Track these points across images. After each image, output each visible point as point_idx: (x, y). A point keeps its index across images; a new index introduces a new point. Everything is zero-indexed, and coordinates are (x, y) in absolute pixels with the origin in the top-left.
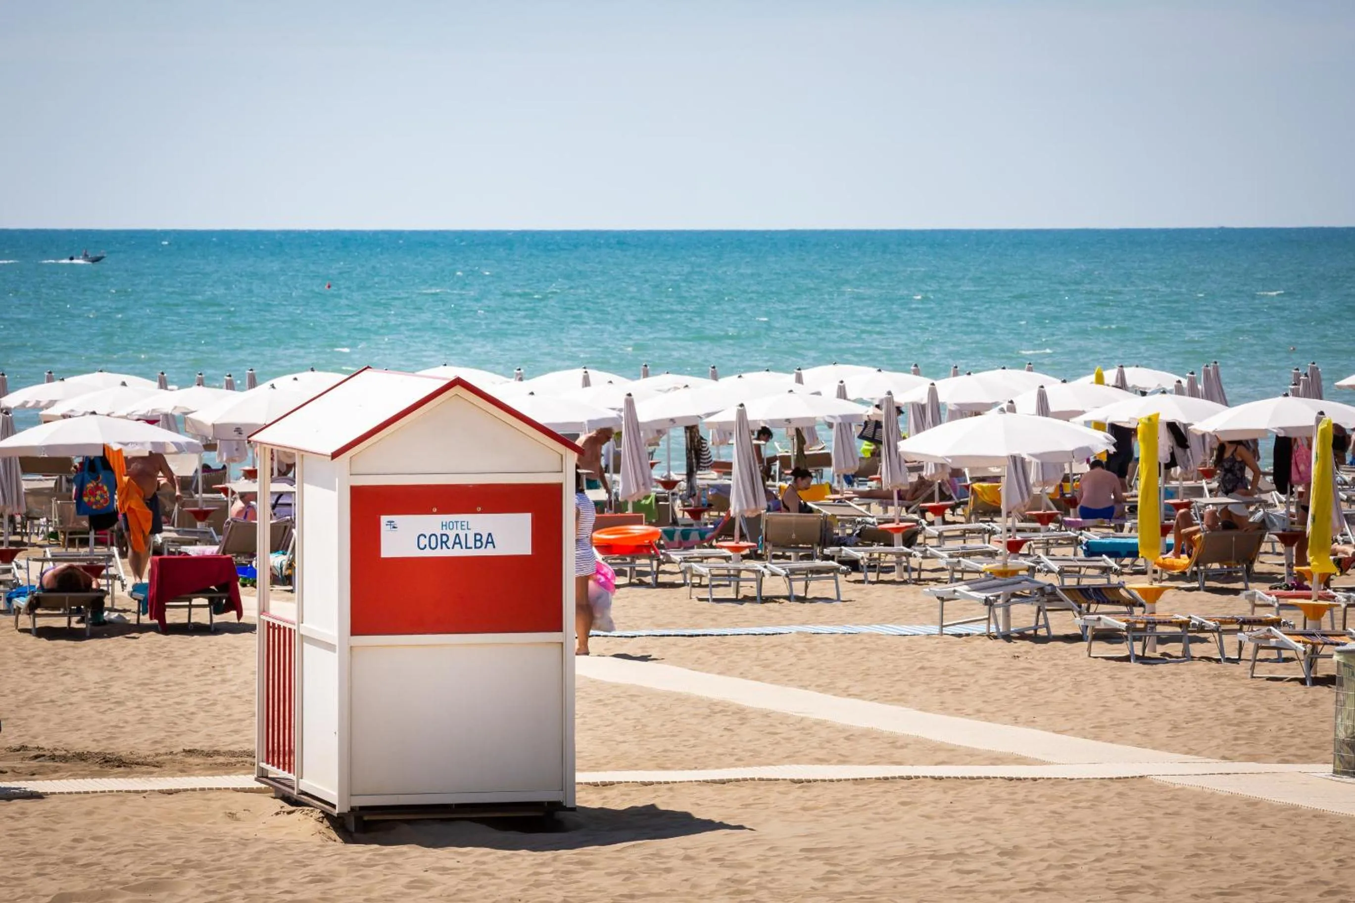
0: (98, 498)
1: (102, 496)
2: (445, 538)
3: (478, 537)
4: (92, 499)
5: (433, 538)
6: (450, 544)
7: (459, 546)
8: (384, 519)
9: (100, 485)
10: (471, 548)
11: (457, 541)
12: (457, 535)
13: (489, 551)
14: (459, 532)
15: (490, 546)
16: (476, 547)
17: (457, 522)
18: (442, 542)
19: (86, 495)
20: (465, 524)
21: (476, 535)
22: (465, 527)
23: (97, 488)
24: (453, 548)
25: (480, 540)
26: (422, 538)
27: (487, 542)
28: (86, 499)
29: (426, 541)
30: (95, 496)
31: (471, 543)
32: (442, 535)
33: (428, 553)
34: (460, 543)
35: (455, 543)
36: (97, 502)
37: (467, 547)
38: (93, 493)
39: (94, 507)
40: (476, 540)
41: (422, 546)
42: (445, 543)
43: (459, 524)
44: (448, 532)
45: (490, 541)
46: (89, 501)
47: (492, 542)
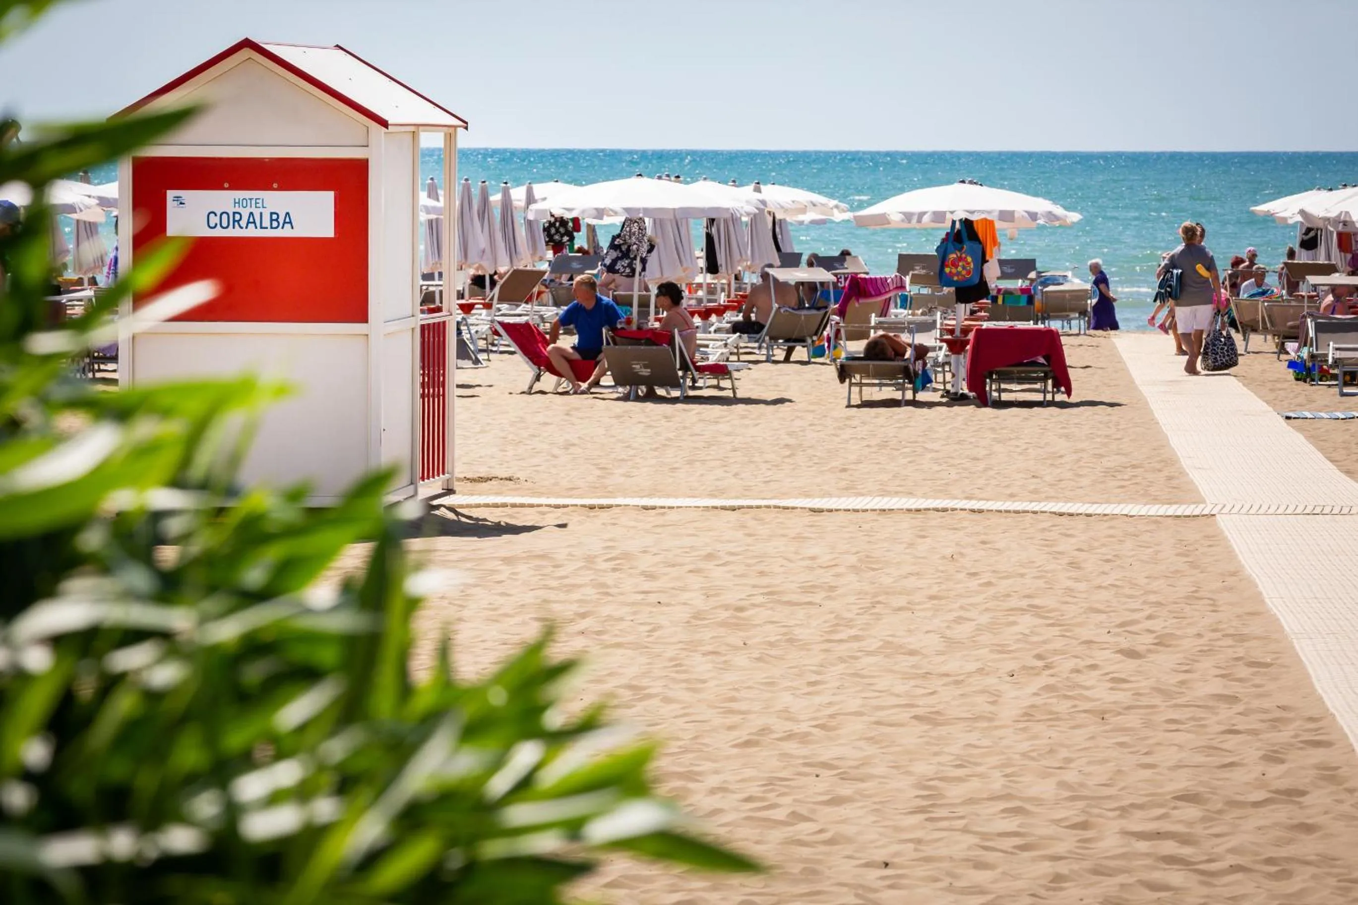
0: (960, 269)
1: (964, 268)
2: (237, 217)
3: (274, 217)
4: (954, 271)
5: (225, 217)
6: (243, 223)
7: (253, 225)
8: (171, 194)
9: (964, 255)
10: (267, 228)
11: (251, 220)
12: (251, 214)
13: (286, 232)
14: (253, 210)
15: (288, 226)
16: (272, 228)
17: (251, 199)
18: (234, 221)
19: (947, 266)
20: (260, 201)
21: (272, 214)
22: (260, 205)
23: (960, 259)
24: (247, 228)
25: (277, 220)
26: (212, 215)
27: (285, 222)
28: (947, 270)
29: (217, 219)
30: (957, 267)
31: (266, 223)
32: (234, 213)
33: (219, 233)
34: (254, 222)
35: (248, 222)
36: (958, 274)
37: (261, 228)
38: (954, 264)
39: (955, 278)
40: (272, 220)
41: (212, 225)
42: (238, 221)
43: (253, 202)
44: (241, 210)
45: (288, 220)
46: (950, 272)
47: (290, 222)
